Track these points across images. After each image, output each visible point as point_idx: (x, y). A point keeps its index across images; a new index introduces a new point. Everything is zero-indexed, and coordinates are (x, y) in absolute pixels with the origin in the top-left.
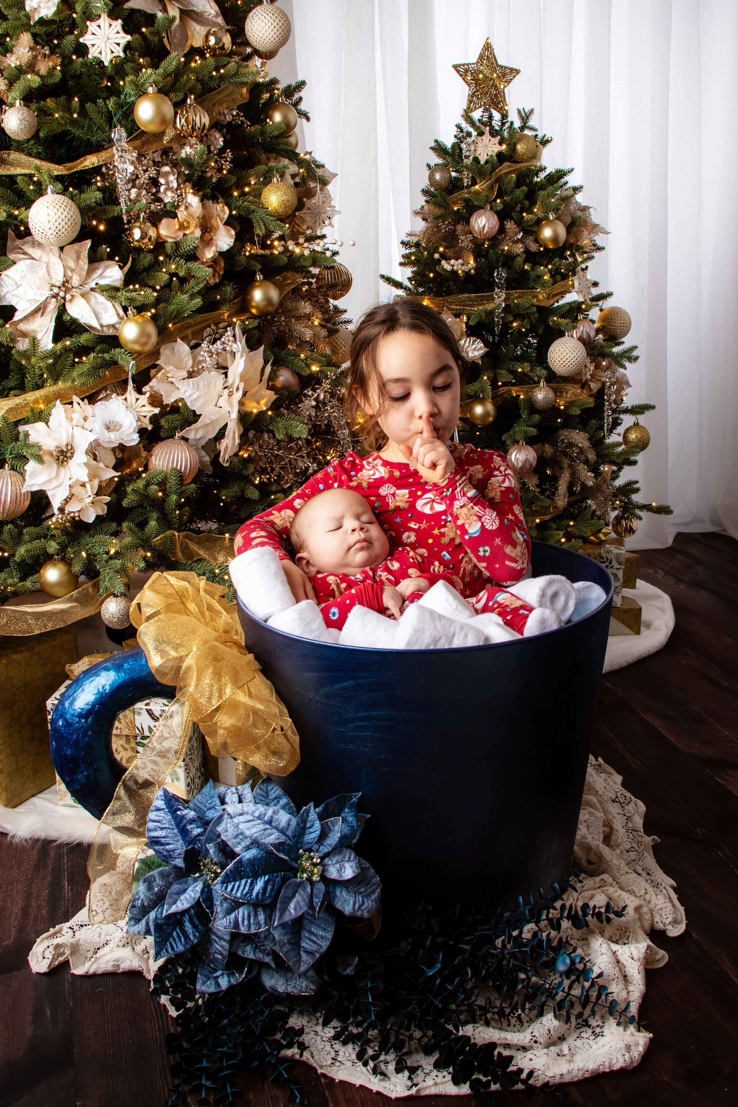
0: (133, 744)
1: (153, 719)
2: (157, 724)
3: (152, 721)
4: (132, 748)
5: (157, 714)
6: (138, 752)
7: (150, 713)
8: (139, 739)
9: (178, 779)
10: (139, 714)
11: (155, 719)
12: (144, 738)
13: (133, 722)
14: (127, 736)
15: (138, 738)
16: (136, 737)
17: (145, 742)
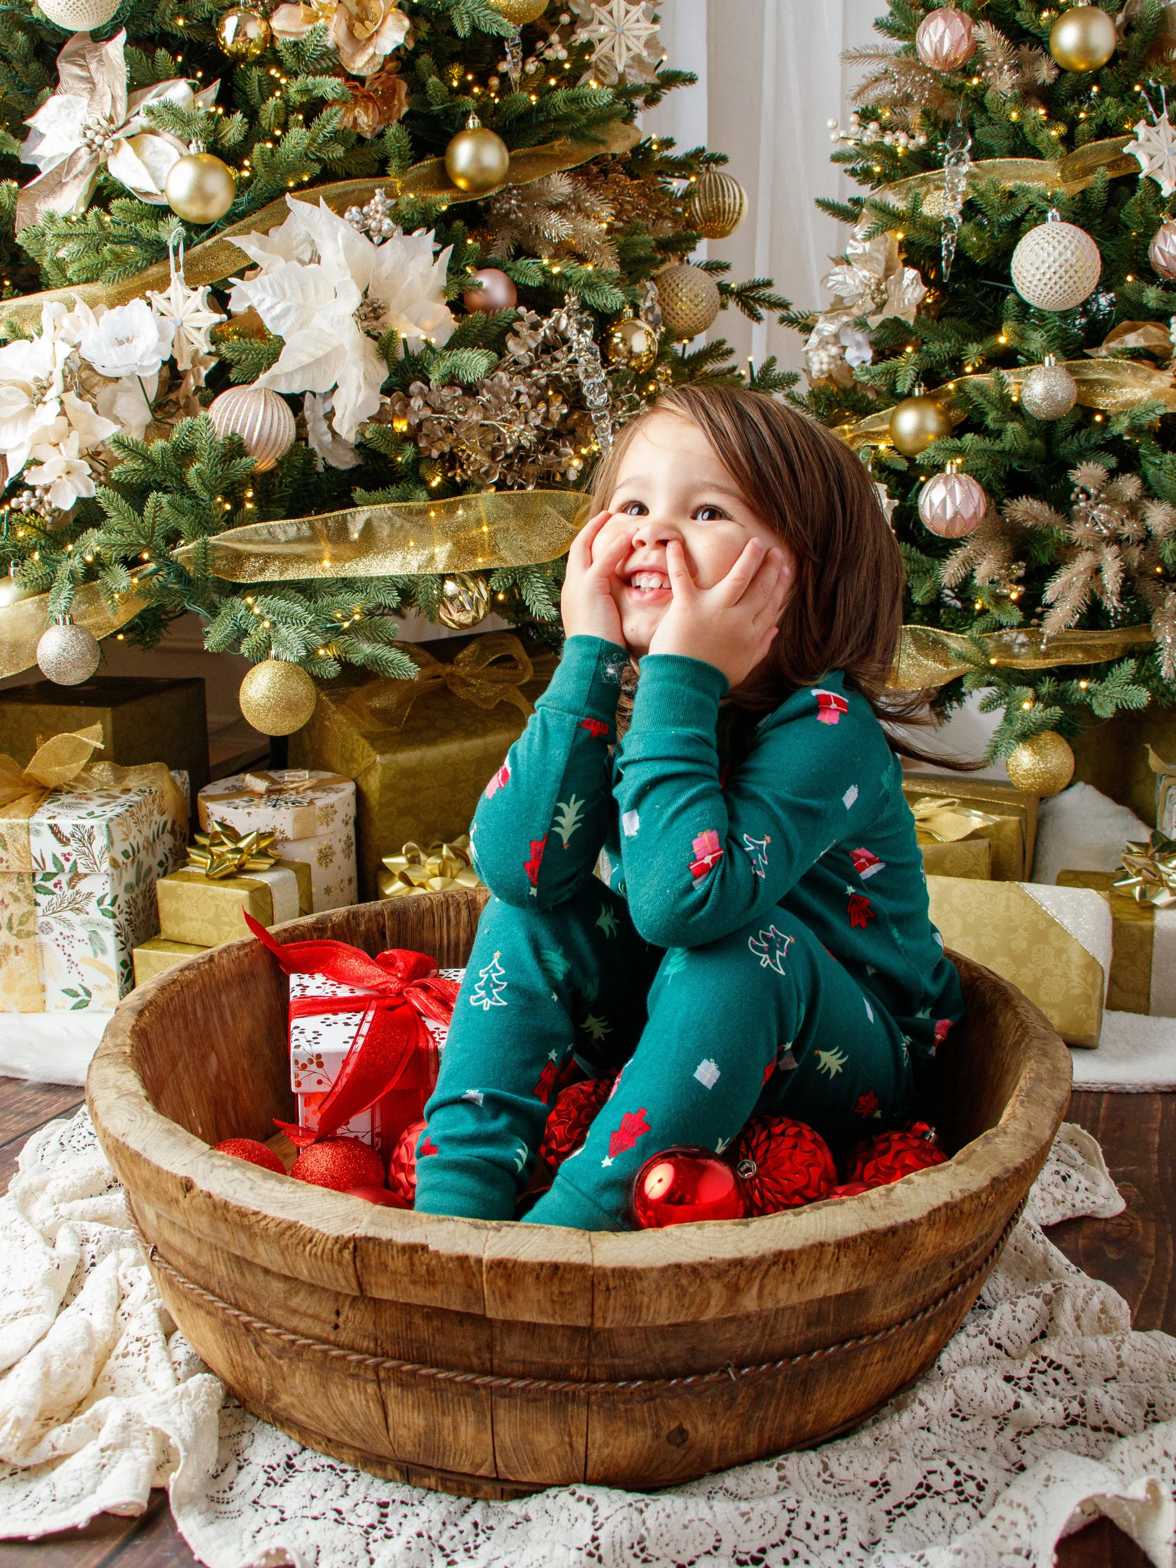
0: (30, 891)
1: (60, 840)
2: (66, 850)
3: (59, 845)
4: (28, 897)
5: (66, 831)
6: (37, 904)
7: (55, 831)
8: (38, 881)
9: (104, 951)
10: (38, 832)
11: (63, 840)
12: (48, 876)
13: (27, 848)
14: (20, 874)
15: (39, 877)
16: (34, 875)
17: (50, 885)
